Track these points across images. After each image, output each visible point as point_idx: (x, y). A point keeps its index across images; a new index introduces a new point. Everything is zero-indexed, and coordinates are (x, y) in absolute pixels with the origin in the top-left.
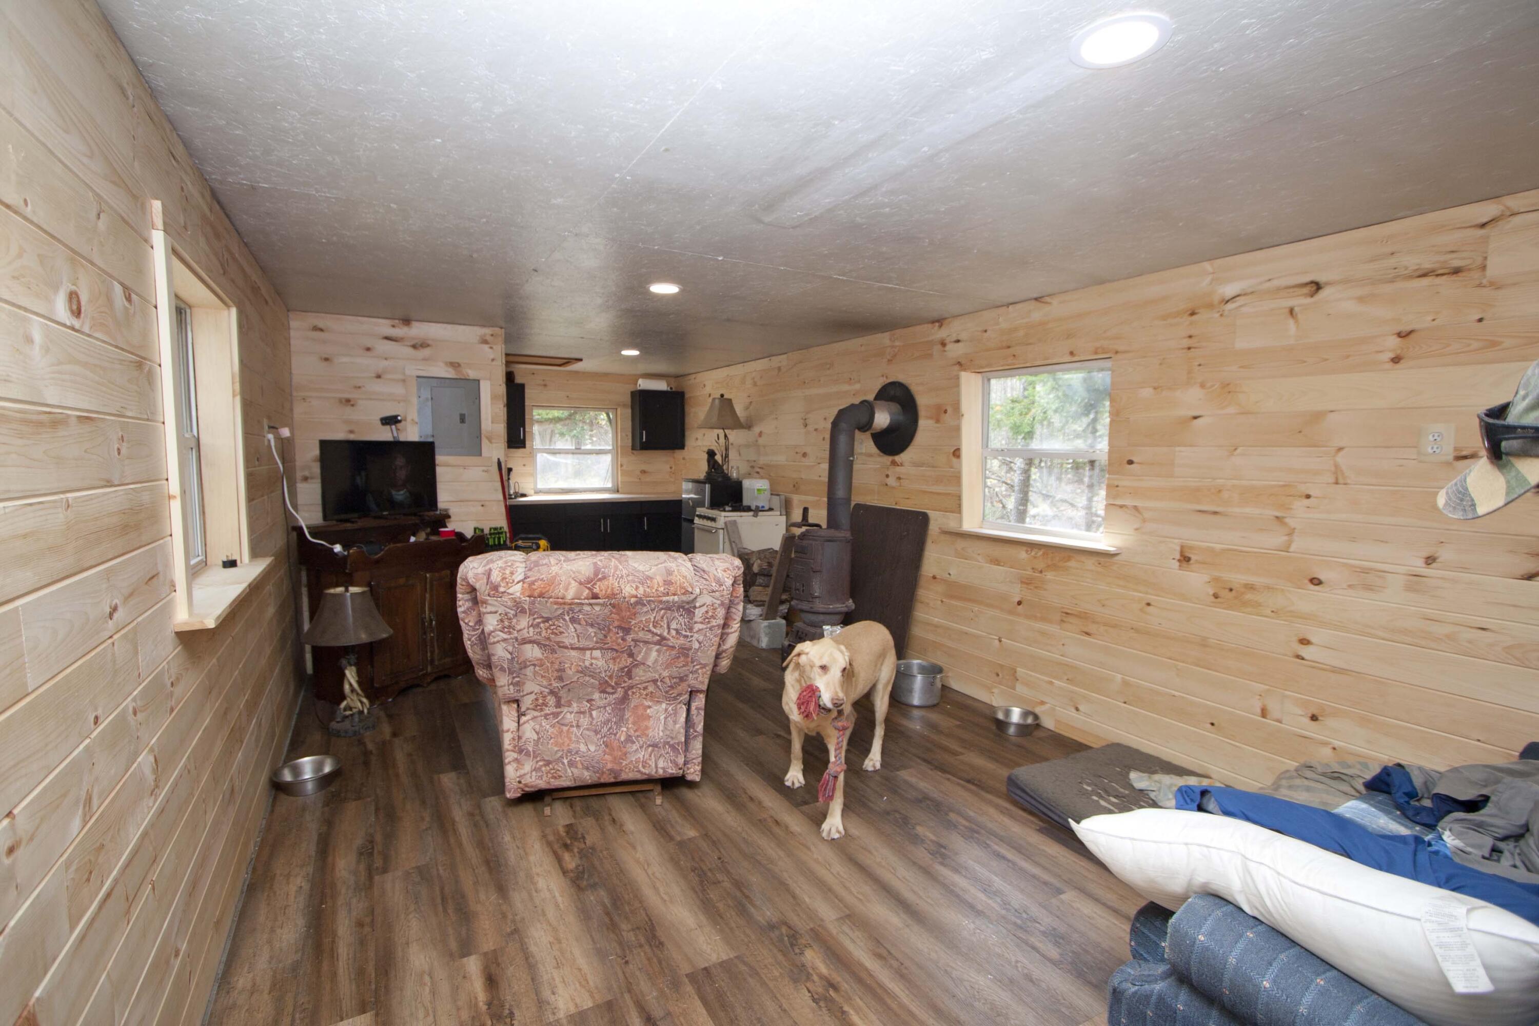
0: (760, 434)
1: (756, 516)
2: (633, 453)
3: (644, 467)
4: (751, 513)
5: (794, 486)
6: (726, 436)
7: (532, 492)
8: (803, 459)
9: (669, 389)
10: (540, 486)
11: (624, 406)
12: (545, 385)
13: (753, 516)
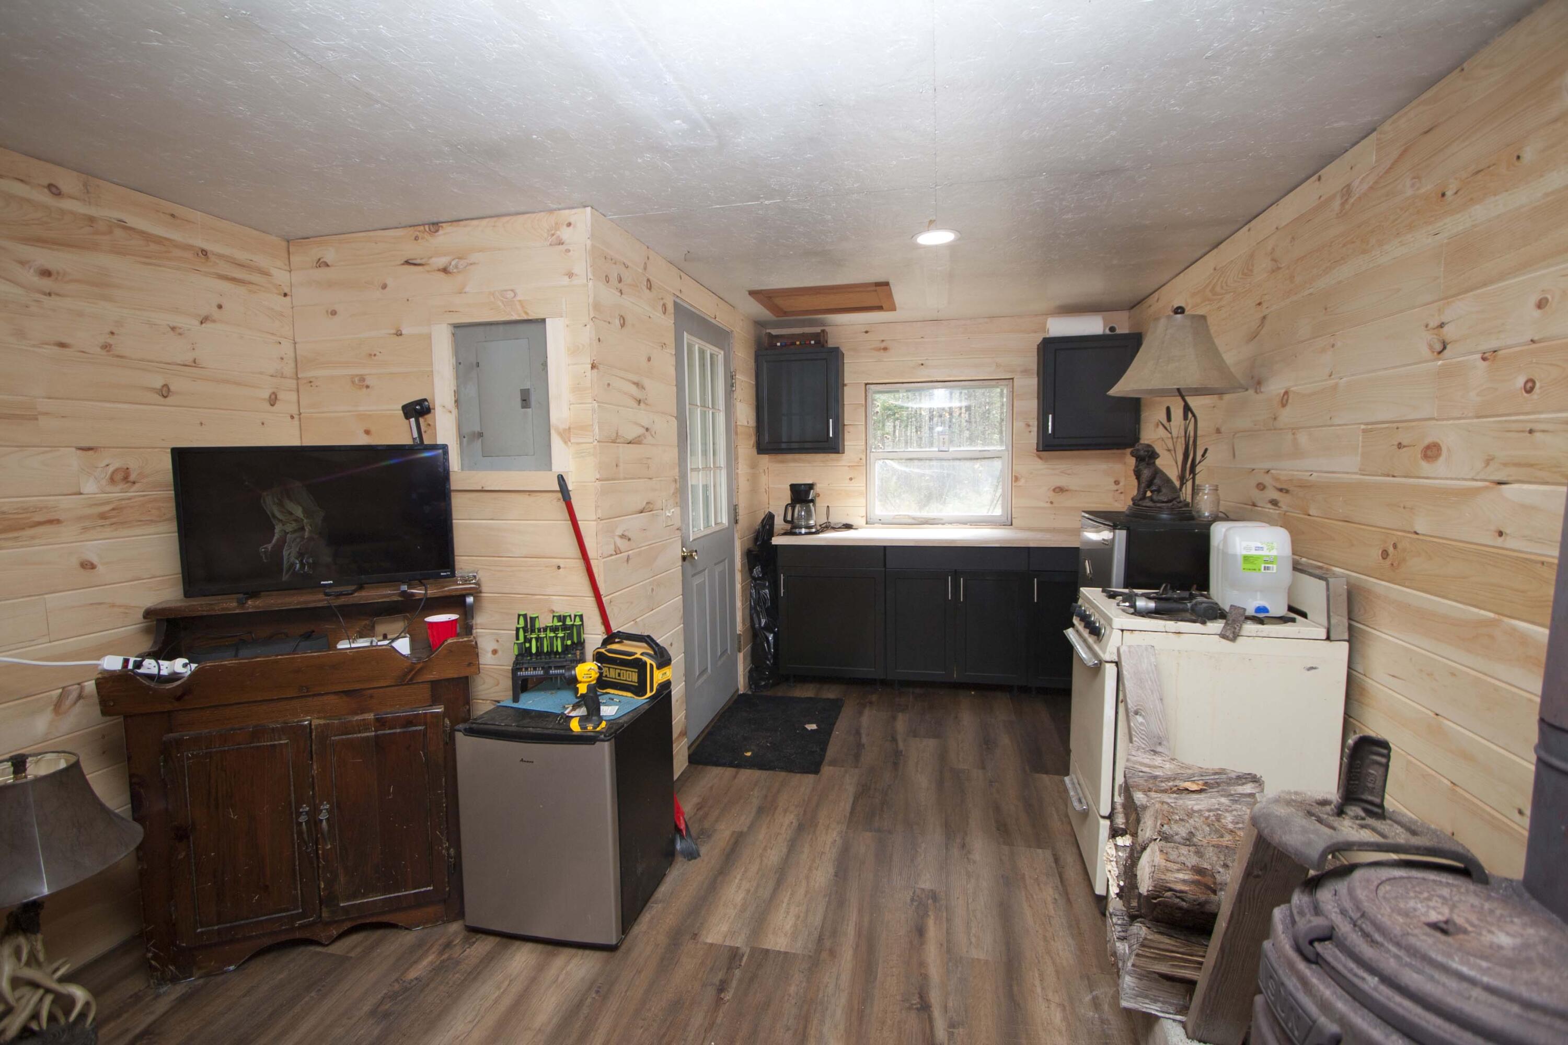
0: (1285, 399)
1: (1231, 635)
2: (1040, 458)
3: (1062, 481)
4: (1217, 626)
5: (1385, 554)
6: (1187, 409)
7: (862, 522)
8: (1426, 467)
9: (1107, 332)
10: (879, 511)
11: (1025, 372)
12: (885, 349)
13: (1223, 636)
